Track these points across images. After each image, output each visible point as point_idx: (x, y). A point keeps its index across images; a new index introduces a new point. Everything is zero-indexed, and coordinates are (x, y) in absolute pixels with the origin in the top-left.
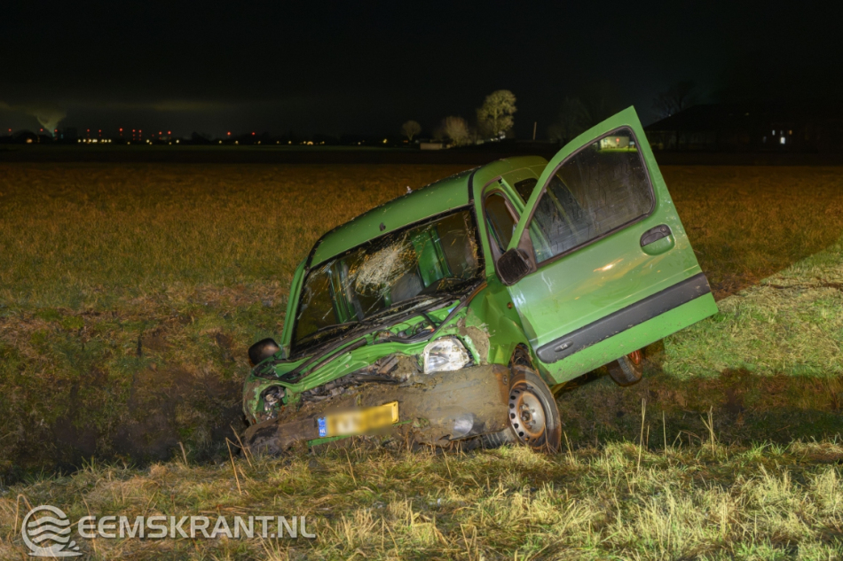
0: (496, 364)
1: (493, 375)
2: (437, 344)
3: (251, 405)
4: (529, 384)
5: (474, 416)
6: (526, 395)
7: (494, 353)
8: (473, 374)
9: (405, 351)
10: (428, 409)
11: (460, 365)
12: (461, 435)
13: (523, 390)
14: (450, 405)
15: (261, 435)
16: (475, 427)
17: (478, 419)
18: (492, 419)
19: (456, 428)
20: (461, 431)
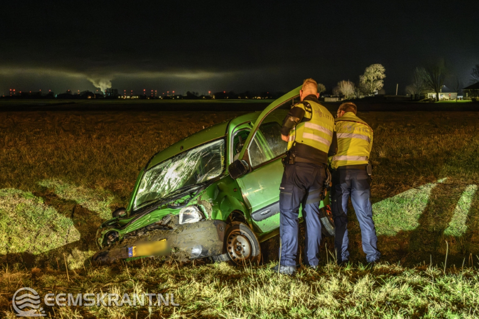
0: (217, 220)
1: (213, 226)
2: (188, 208)
3: (100, 241)
4: (243, 232)
5: (202, 246)
6: (238, 237)
7: (215, 214)
8: (202, 225)
9: (173, 213)
10: (179, 243)
11: (198, 220)
12: (195, 257)
13: (238, 235)
14: (190, 240)
15: (100, 256)
16: (203, 252)
17: (204, 248)
18: (212, 249)
19: (193, 252)
20: (195, 254)
